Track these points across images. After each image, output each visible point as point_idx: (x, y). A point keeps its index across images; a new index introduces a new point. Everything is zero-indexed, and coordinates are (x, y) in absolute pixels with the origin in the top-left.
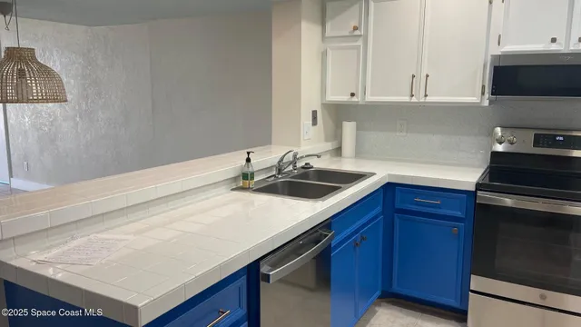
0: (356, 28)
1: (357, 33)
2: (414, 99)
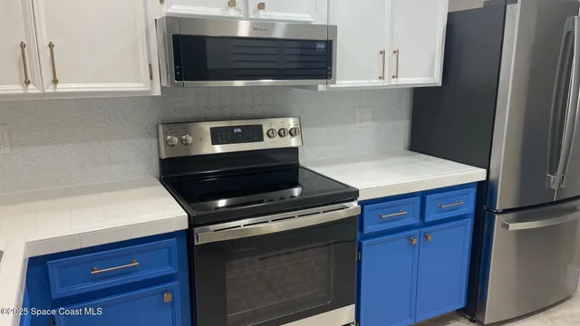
2: (32, 89)
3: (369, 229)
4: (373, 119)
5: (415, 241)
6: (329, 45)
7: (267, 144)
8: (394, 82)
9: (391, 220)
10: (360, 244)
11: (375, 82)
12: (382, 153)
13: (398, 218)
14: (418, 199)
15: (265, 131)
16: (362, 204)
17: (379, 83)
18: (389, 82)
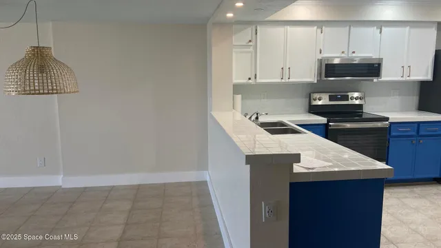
0: (250, 41)
1: (250, 44)
2: (283, 81)
3: (393, 134)
4: (399, 95)
5: (414, 142)
6: (379, 65)
7: (350, 102)
8: (408, 78)
9: (403, 131)
10: (389, 139)
11: (399, 78)
12: (404, 109)
13: (407, 131)
14: (416, 125)
15: (350, 97)
16: (391, 123)
17: (401, 79)
18: (406, 78)
